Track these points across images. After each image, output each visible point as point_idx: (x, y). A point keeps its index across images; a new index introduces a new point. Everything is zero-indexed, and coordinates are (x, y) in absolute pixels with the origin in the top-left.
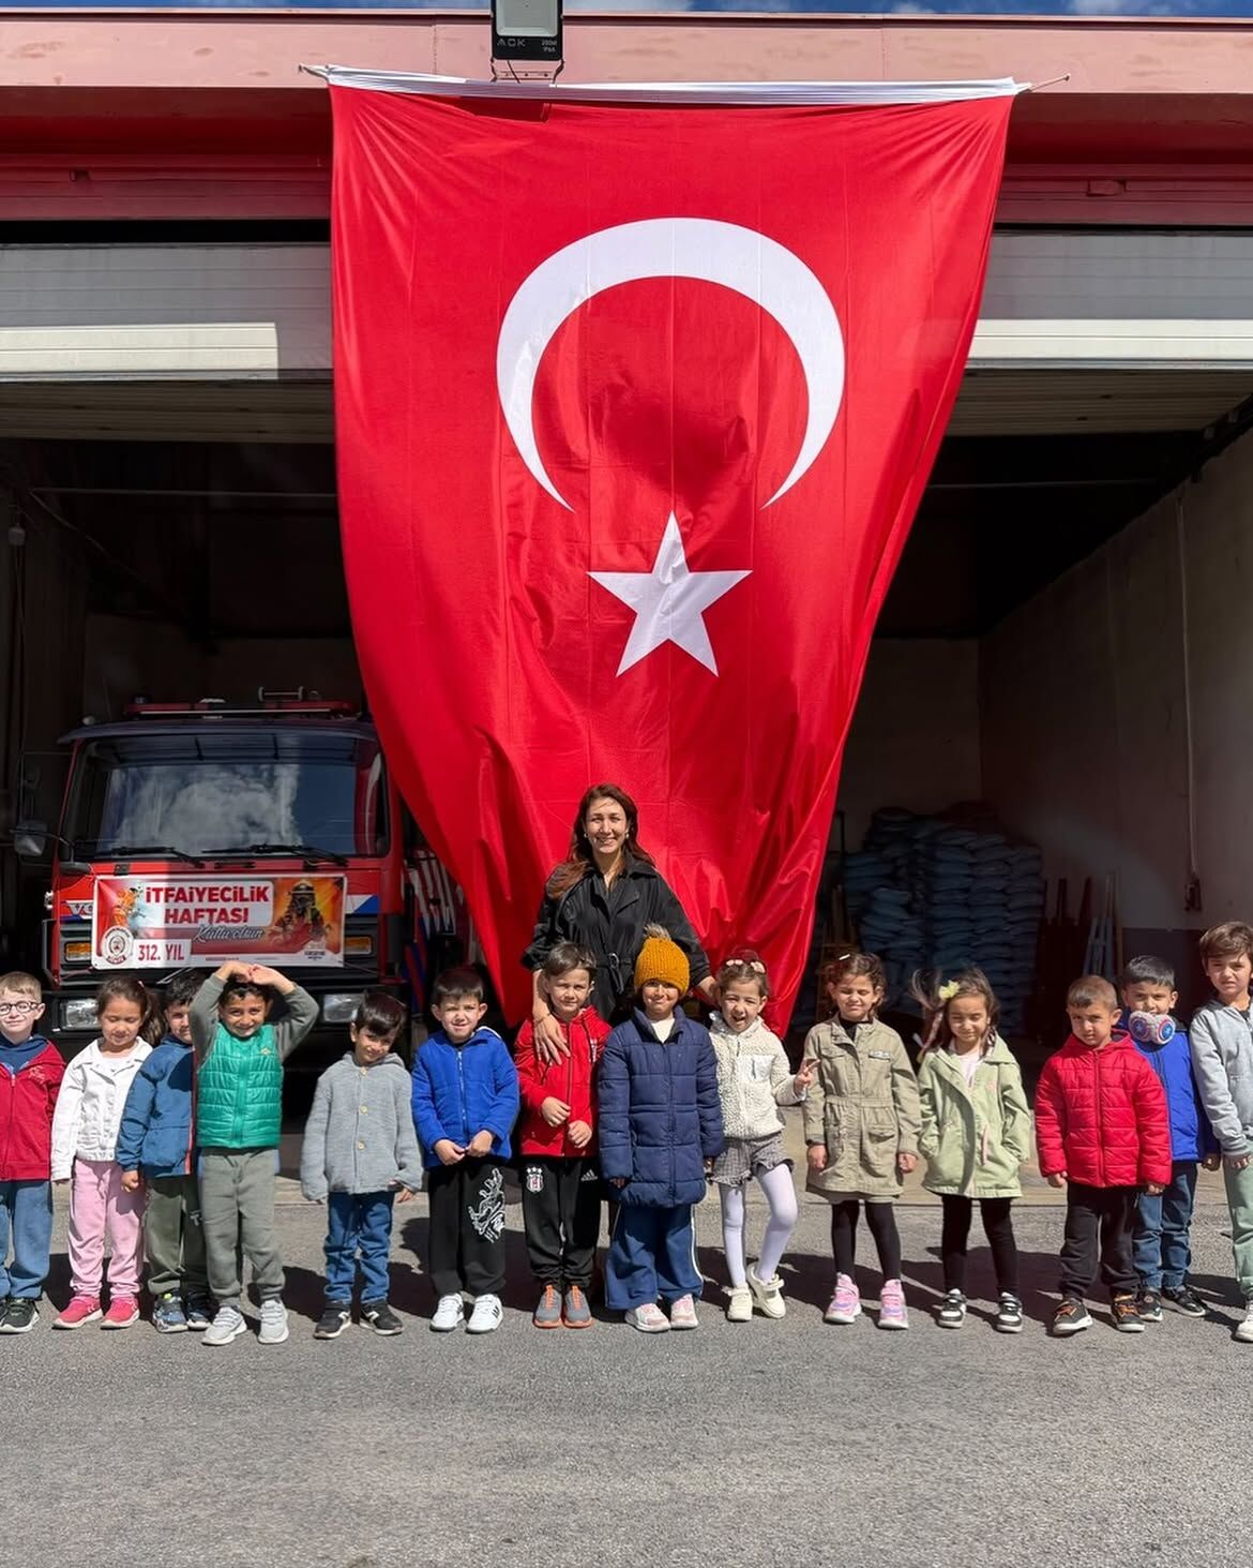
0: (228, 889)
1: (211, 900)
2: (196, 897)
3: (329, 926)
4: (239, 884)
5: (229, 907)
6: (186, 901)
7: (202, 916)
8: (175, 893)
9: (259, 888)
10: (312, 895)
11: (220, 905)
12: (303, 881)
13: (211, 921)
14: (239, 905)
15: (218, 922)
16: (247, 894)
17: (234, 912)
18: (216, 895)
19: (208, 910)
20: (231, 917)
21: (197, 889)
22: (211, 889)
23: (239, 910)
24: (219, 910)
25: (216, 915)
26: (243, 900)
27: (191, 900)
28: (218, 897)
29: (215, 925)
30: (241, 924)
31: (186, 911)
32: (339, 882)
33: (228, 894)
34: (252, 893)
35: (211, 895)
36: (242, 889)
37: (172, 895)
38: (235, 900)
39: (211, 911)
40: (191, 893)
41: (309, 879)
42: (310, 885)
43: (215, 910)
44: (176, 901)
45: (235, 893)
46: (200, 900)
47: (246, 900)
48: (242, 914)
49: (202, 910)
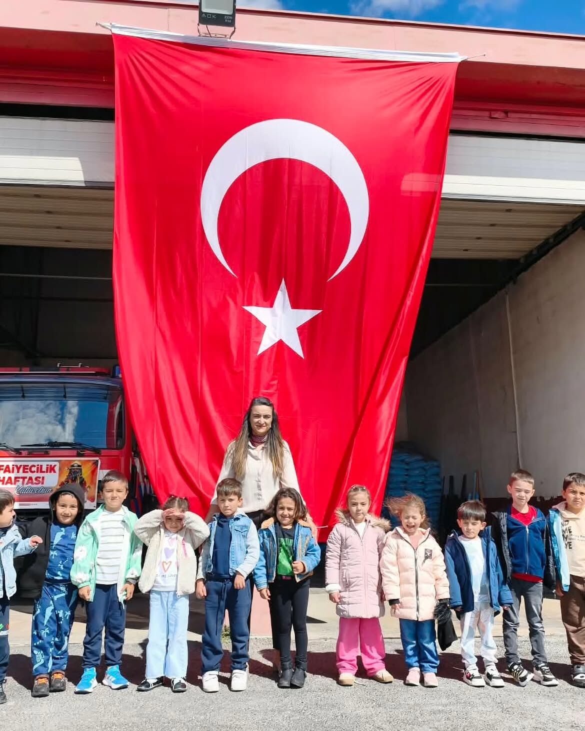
0: (34, 466)
1: (24, 472)
2: (16, 470)
3: (89, 487)
4: (40, 463)
5: (34, 476)
6: (9, 472)
7: (19, 481)
8: (4, 468)
9: (51, 466)
10: (81, 470)
11: (29, 475)
12: (76, 462)
13: (23, 483)
14: (39, 475)
15: (27, 484)
16: (44, 469)
17: (36, 479)
18: (27, 469)
19: (22, 478)
20: (34, 481)
21: (17, 466)
22: (25, 466)
23: (40, 478)
24: (28, 478)
25: (26, 480)
26: (41, 472)
27: (13, 472)
28: (28, 470)
29: (25, 486)
30: (40, 485)
31: (10, 478)
32: (96, 463)
33: (34, 469)
34: (47, 468)
35: (24, 468)
36: (41, 466)
37: (3, 469)
38: (37, 472)
39: (24, 478)
40: (13, 468)
41: (79, 461)
42: (80, 464)
43: (26, 478)
44: (5, 472)
45: (38, 468)
46: (18, 472)
47: (44, 472)
48: (41, 480)
49: (19, 478)
